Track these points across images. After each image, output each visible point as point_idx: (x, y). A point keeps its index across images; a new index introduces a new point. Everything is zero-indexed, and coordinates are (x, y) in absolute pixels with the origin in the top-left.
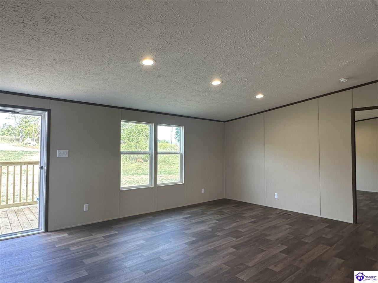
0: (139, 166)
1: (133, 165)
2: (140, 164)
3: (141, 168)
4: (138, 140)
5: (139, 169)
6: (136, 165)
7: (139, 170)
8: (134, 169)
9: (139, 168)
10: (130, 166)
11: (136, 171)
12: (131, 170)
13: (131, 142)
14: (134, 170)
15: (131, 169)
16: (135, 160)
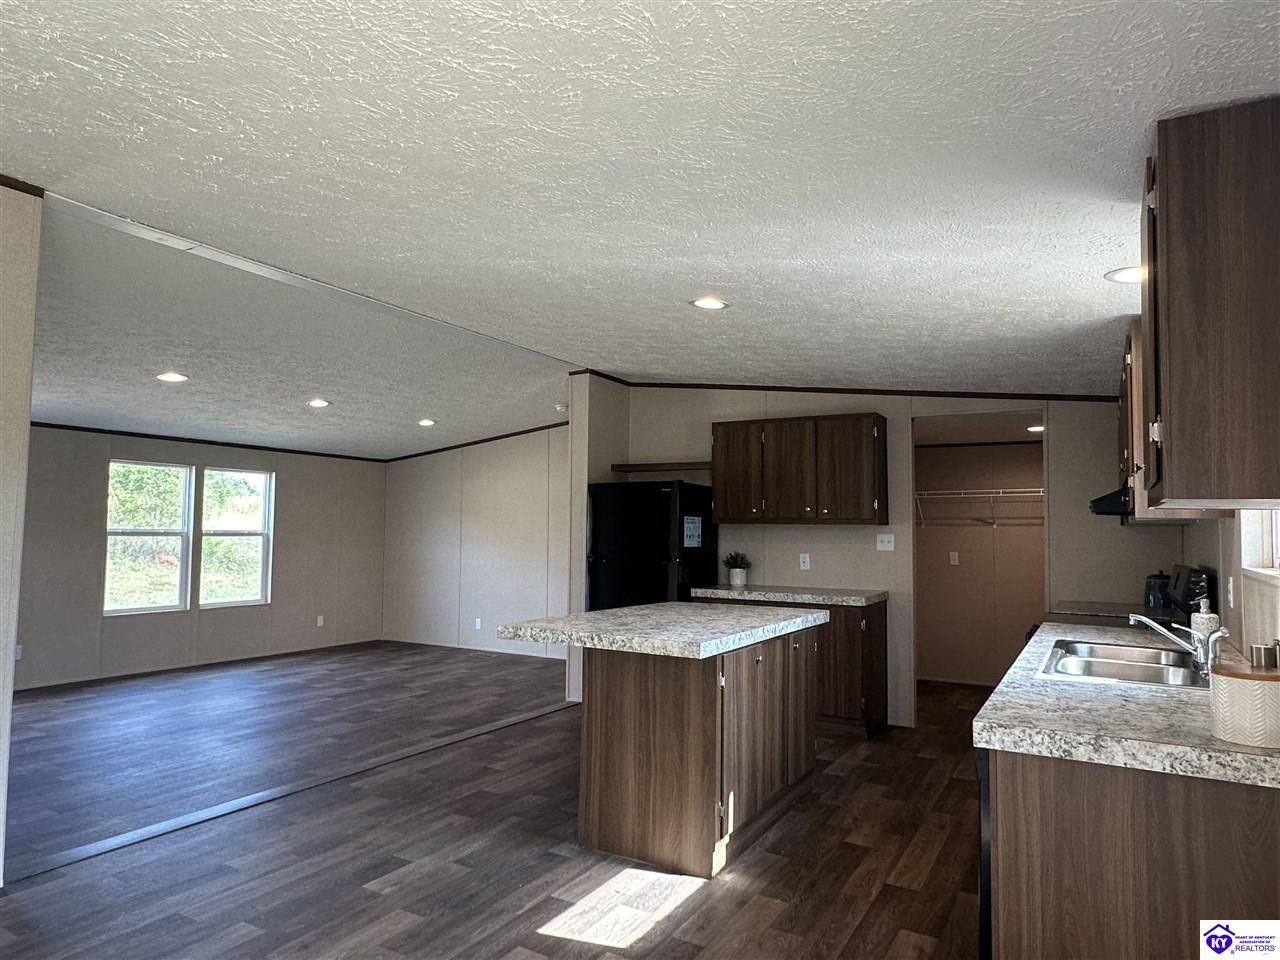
0: (161, 577)
1: (138, 575)
2: (165, 570)
3: (169, 584)
4: (162, 489)
5: (161, 587)
6: (152, 574)
7: (161, 590)
8: (144, 589)
9: (165, 584)
10: (129, 579)
11: (150, 595)
12: (132, 591)
13: (135, 495)
14: (142, 592)
15: (130, 589)
16: (148, 558)
